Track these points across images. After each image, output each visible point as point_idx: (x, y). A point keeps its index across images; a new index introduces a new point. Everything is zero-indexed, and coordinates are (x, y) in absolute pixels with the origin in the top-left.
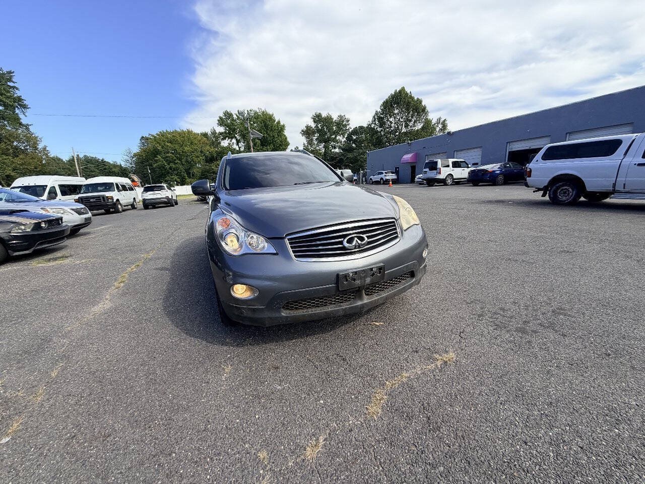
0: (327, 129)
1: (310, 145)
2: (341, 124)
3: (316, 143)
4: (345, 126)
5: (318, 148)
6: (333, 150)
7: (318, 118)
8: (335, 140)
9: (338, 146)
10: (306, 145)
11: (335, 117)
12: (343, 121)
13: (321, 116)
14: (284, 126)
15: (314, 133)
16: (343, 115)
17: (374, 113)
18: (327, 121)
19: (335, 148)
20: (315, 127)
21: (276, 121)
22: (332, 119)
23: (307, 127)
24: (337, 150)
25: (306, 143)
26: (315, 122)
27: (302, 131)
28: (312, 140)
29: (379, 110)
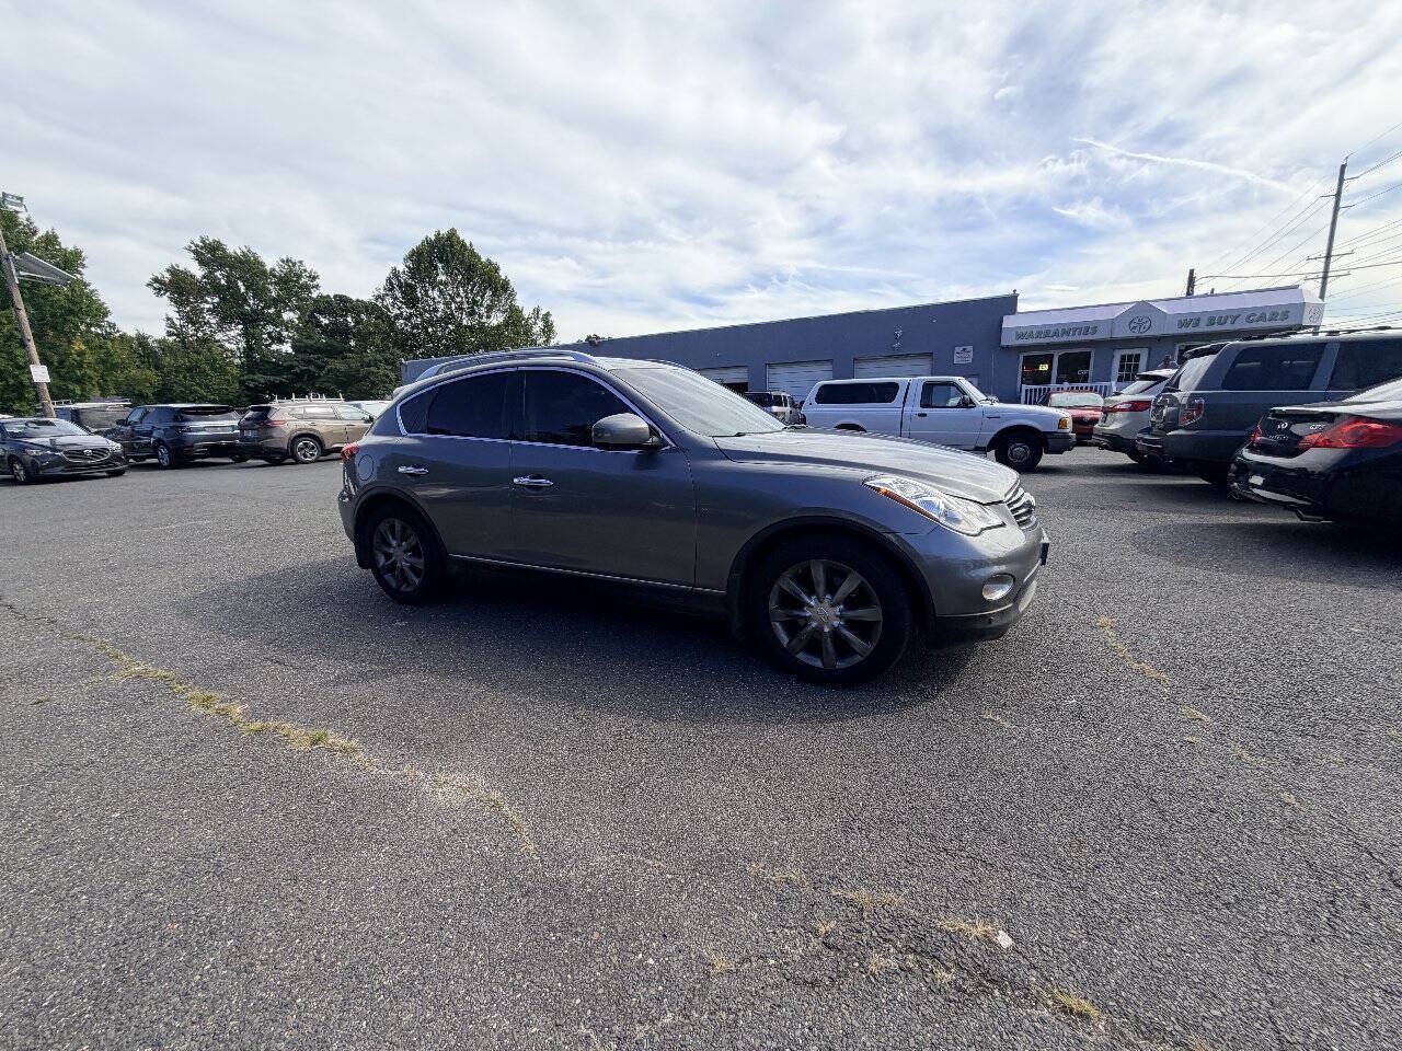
0: (247, 288)
1: (194, 324)
2: (293, 282)
3: (213, 321)
4: (306, 288)
5: (219, 336)
6: (274, 347)
7: (210, 254)
8: (276, 320)
9: (290, 338)
10: (177, 323)
11: (271, 262)
12: (299, 276)
13: (224, 250)
14: (77, 254)
15: (201, 291)
16: (295, 259)
17: (387, 273)
18: (248, 267)
19: (281, 341)
20: (204, 277)
21: (41, 233)
22: (263, 265)
23: (173, 271)
24: (287, 348)
25: (175, 316)
26: (202, 262)
27: (156, 280)
28: (198, 312)
29: (401, 268)
